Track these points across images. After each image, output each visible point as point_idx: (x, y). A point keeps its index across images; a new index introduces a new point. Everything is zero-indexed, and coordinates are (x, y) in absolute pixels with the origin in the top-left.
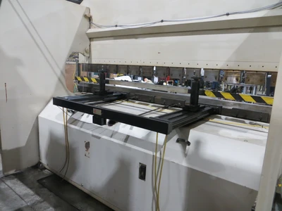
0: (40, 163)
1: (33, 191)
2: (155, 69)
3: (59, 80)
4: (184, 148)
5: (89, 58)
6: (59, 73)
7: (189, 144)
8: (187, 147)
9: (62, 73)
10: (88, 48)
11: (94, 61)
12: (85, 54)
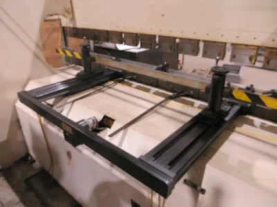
0: (28, 155)
1: (19, 196)
2: (157, 40)
3: (36, 55)
4: (196, 198)
5: (73, 19)
6: (33, 46)
7: (203, 191)
8: (201, 195)
9: (37, 45)
10: (69, 6)
11: (81, 24)
12: (66, 14)
